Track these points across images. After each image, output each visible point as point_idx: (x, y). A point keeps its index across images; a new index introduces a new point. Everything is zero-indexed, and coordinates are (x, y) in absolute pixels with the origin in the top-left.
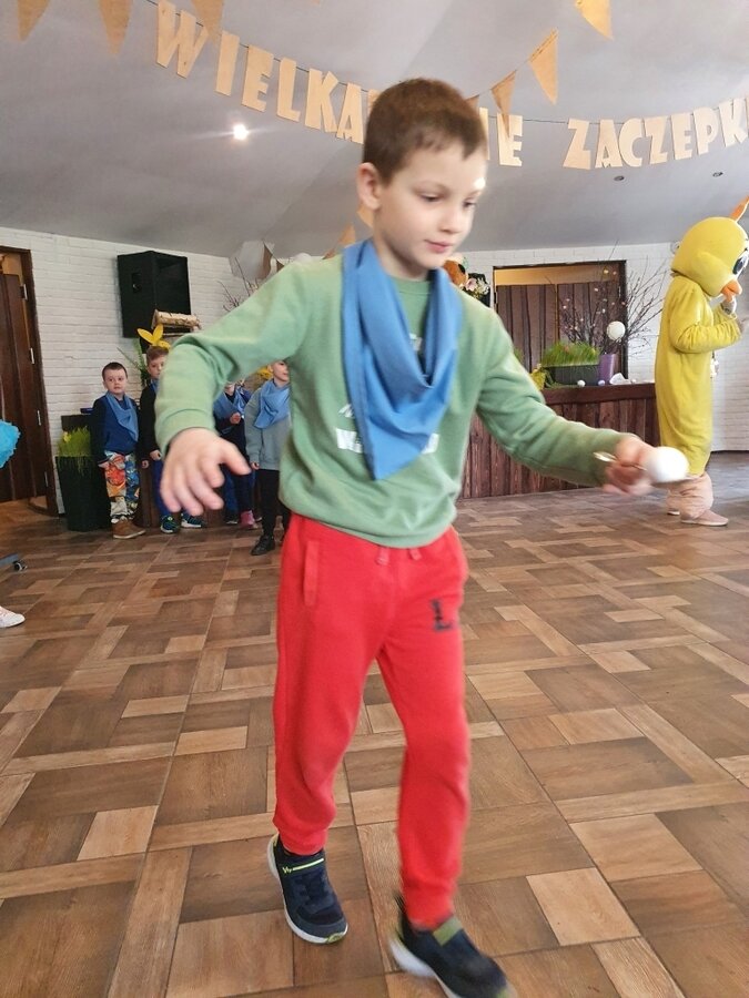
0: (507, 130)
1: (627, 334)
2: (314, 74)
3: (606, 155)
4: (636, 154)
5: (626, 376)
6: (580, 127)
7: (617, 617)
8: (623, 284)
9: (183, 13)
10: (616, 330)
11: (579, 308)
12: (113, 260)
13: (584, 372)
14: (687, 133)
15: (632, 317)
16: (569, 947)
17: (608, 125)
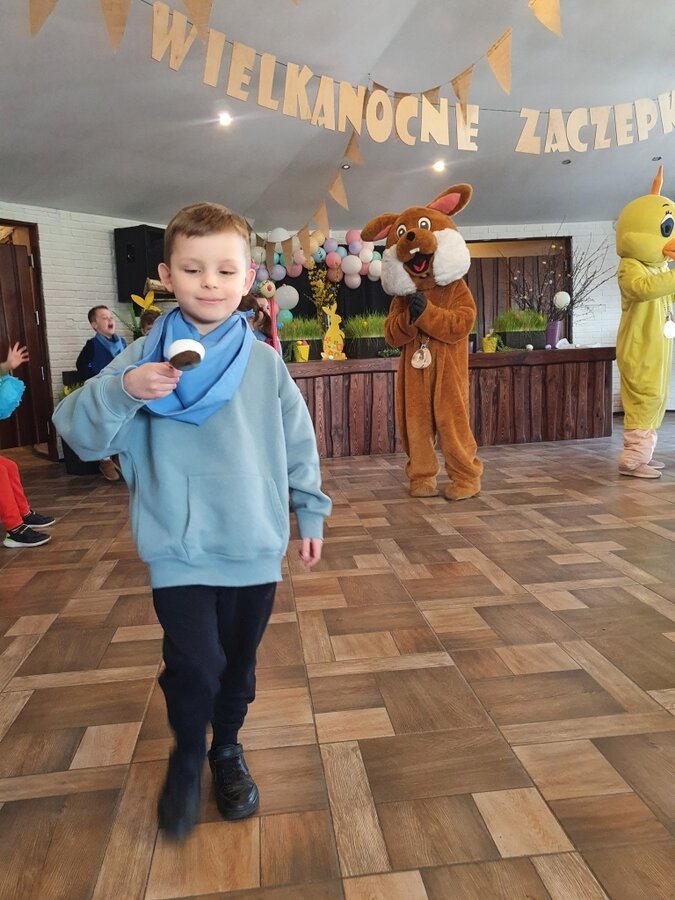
0: (465, 118)
1: (572, 303)
2: (292, 68)
3: (555, 141)
4: (582, 141)
5: (570, 341)
6: (531, 116)
7: (559, 560)
8: (569, 259)
9: (175, 13)
10: (562, 299)
11: (528, 280)
12: (110, 233)
13: (532, 337)
14: (629, 122)
15: (577, 289)
16: (509, 860)
17: (556, 114)
